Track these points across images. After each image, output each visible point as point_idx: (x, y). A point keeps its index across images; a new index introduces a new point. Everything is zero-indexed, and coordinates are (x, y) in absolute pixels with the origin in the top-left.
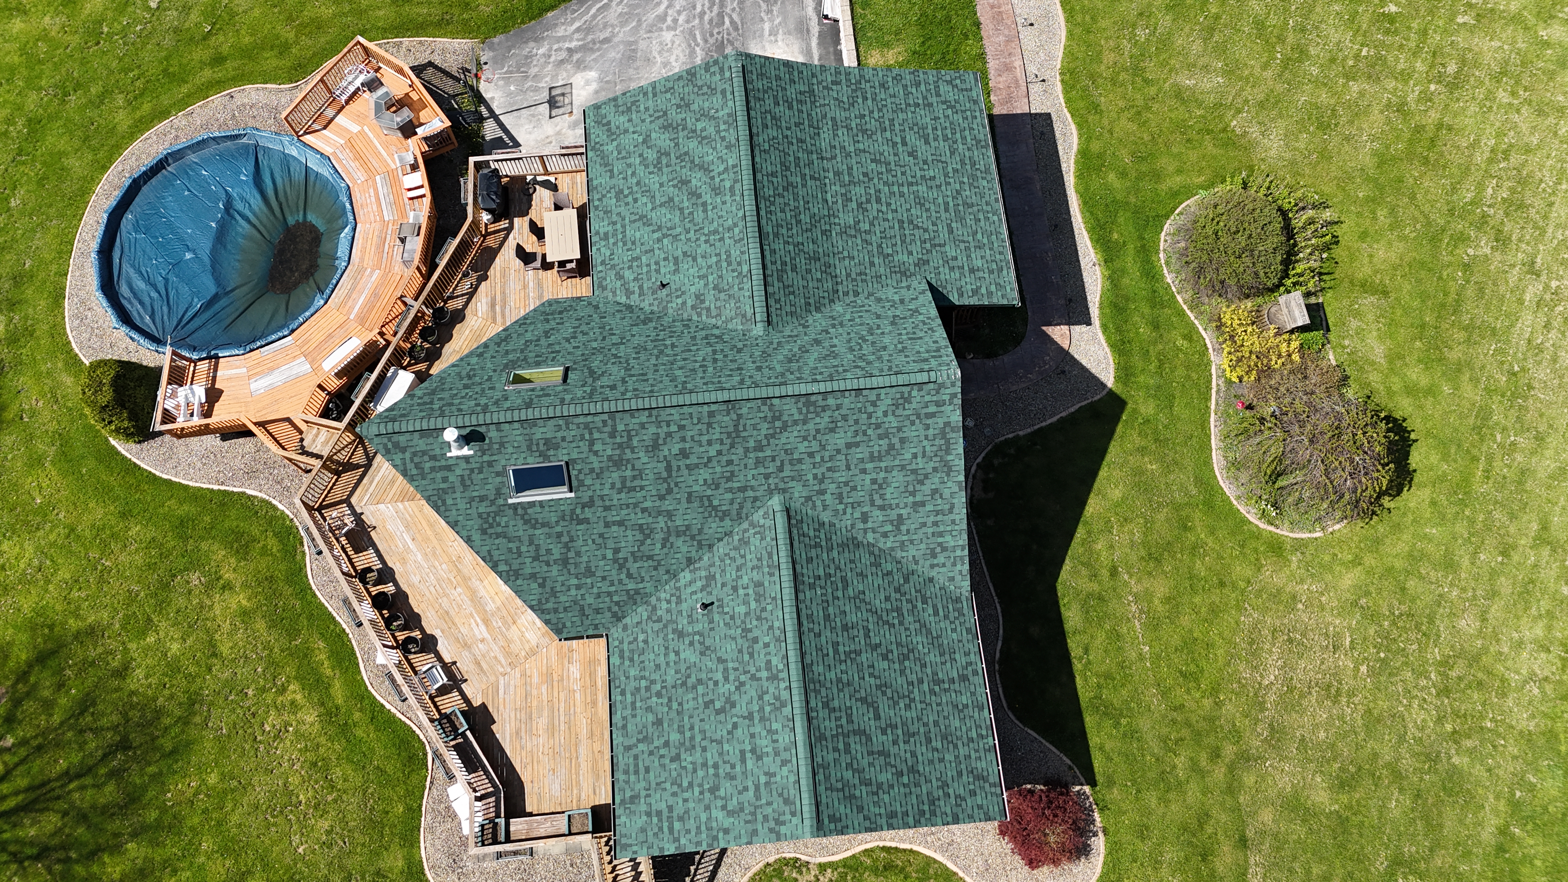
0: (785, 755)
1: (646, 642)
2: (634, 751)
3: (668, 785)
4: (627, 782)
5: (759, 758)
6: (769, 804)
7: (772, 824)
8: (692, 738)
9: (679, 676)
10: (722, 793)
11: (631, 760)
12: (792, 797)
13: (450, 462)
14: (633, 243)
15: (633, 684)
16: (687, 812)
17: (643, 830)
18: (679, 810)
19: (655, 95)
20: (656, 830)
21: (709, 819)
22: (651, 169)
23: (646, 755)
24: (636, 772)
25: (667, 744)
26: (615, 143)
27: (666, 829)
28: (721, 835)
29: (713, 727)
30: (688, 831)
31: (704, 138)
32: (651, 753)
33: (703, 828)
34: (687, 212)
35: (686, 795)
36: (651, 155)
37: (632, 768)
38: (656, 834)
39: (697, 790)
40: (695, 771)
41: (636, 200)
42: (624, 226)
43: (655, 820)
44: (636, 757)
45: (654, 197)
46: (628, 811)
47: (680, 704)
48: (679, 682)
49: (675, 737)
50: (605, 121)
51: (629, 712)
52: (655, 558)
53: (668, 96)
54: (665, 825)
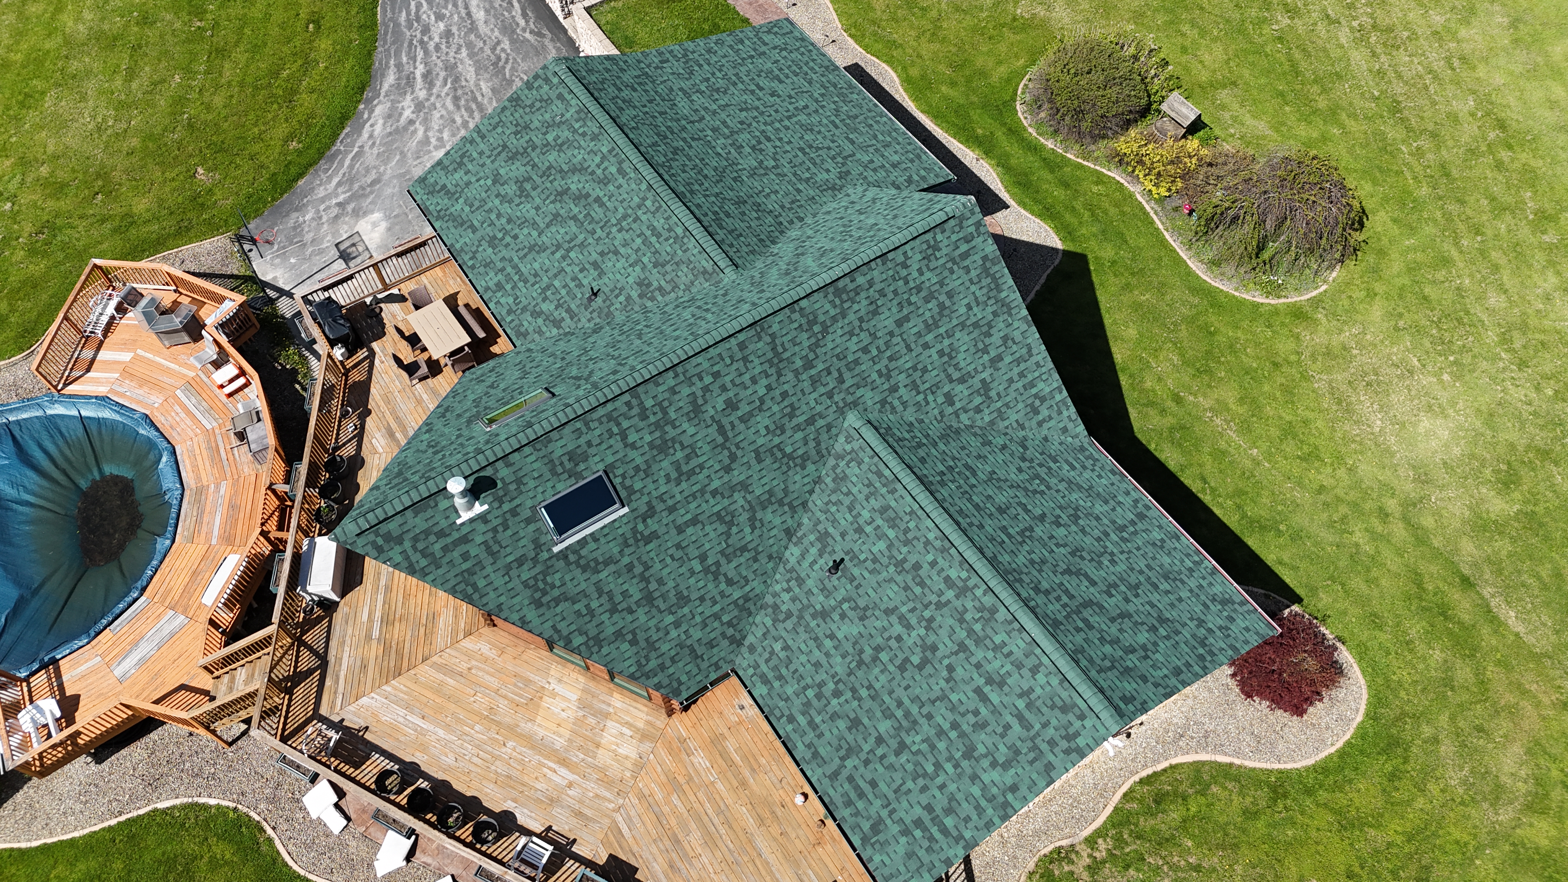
0: (1031, 662)
1: (786, 648)
2: (845, 773)
3: (910, 784)
4: (857, 814)
5: (1002, 684)
6: (1045, 725)
7: (1064, 744)
8: (907, 714)
9: (849, 658)
10: (982, 750)
11: (847, 786)
12: (1068, 701)
13: (465, 530)
14: (536, 275)
15: (797, 702)
16: (952, 798)
17: (910, 855)
18: (940, 801)
19: (483, 137)
20: (926, 844)
21: (984, 788)
22: (517, 200)
23: (862, 769)
24: (861, 795)
25: (880, 740)
26: (461, 201)
27: (937, 835)
28: (1010, 797)
29: (925, 686)
30: (967, 819)
31: (561, 145)
32: (867, 762)
33: (983, 803)
34: (581, 217)
35: (939, 781)
36: (510, 189)
37: (853, 795)
38: (929, 850)
39: (949, 767)
40: (933, 747)
41: (515, 237)
42: (515, 267)
43: (918, 833)
44: (851, 779)
45: (535, 223)
46: (877, 846)
47: (870, 687)
48: (854, 664)
49: (884, 726)
50: (438, 188)
51: (811, 735)
52: (750, 546)
53: (499, 130)
54: (934, 830)
